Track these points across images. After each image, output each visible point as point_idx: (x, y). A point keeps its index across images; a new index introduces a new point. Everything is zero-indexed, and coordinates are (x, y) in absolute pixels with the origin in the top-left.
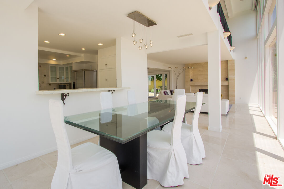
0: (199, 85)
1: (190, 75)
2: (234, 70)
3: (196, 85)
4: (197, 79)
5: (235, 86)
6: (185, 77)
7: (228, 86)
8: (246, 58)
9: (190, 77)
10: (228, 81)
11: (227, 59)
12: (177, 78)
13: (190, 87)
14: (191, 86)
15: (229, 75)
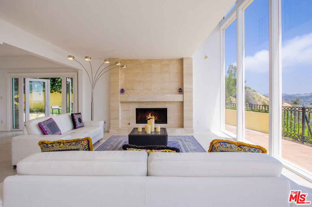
0: (136, 100)
1: (120, 81)
2: (191, 74)
3: (130, 100)
4: (133, 89)
5: (192, 103)
6: (110, 84)
7: (182, 102)
8: (206, 57)
9: (120, 85)
10: (183, 94)
11: (181, 57)
12: (93, 87)
13: (120, 104)
14: (121, 102)
15: (184, 83)
